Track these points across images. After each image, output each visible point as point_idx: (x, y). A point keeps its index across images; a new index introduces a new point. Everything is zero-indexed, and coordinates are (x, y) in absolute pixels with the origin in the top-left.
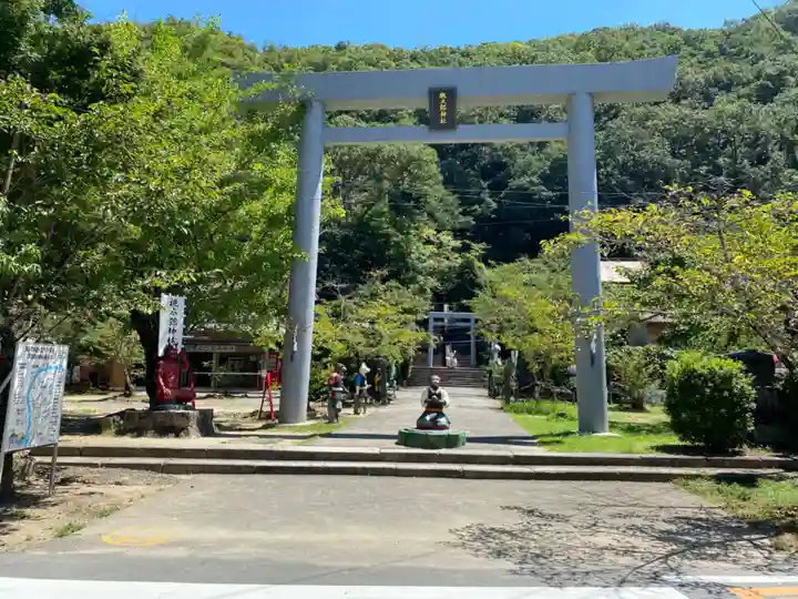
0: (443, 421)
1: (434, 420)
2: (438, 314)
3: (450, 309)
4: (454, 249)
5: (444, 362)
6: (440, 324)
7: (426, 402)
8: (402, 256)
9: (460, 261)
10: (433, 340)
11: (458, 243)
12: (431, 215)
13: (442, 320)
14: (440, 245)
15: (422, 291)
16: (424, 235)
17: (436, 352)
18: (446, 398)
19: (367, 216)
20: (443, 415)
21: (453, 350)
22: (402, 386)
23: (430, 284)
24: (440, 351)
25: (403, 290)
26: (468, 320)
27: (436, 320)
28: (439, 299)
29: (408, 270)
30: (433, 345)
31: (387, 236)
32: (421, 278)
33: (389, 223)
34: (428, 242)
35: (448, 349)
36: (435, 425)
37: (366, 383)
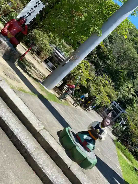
0: (91, 146)
1: (87, 141)
2: (116, 103)
3: (119, 105)
4: (132, 94)
5: (108, 114)
6: (114, 106)
7: (92, 128)
8: (120, 85)
9: (131, 97)
10: (110, 107)
11: (134, 93)
12: (134, 83)
13: (116, 105)
14: (130, 90)
15: (117, 95)
16: (129, 85)
17: (108, 110)
18: (104, 136)
19: (120, 71)
20: (94, 143)
21: (112, 113)
22: (95, 110)
23: (120, 96)
24: (109, 111)
25: (114, 91)
26: (121, 111)
27: (114, 104)
28: (119, 101)
29: (118, 89)
30: (109, 108)
31: (120, 79)
32: (119, 93)
33: (123, 76)
34: (128, 87)
35: (111, 112)
36: (85, 144)
37: (83, 99)
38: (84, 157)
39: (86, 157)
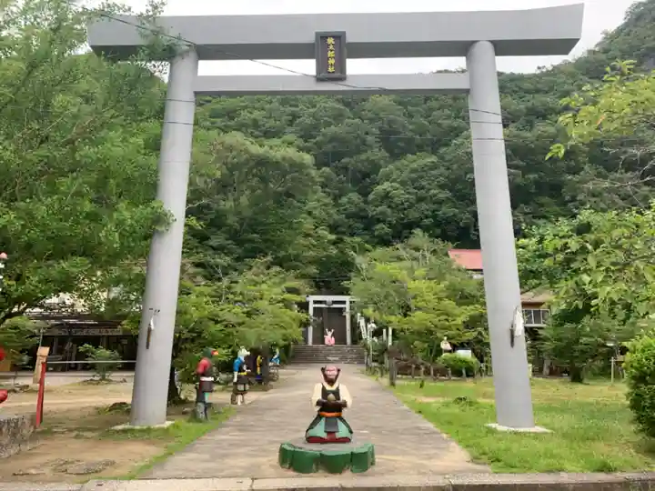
0: (342, 430)
2: (317, 298)
4: (330, 242)
5: (323, 341)
6: (319, 306)
7: (318, 403)
9: (335, 251)
10: (313, 322)
11: (333, 237)
14: (319, 238)
18: (345, 396)
21: (330, 330)
25: (286, 275)
26: (344, 302)
27: (315, 302)
37: (245, 368)
38: (347, 454)
39: (349, 452)
